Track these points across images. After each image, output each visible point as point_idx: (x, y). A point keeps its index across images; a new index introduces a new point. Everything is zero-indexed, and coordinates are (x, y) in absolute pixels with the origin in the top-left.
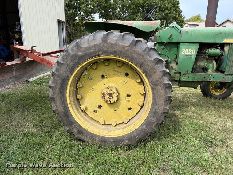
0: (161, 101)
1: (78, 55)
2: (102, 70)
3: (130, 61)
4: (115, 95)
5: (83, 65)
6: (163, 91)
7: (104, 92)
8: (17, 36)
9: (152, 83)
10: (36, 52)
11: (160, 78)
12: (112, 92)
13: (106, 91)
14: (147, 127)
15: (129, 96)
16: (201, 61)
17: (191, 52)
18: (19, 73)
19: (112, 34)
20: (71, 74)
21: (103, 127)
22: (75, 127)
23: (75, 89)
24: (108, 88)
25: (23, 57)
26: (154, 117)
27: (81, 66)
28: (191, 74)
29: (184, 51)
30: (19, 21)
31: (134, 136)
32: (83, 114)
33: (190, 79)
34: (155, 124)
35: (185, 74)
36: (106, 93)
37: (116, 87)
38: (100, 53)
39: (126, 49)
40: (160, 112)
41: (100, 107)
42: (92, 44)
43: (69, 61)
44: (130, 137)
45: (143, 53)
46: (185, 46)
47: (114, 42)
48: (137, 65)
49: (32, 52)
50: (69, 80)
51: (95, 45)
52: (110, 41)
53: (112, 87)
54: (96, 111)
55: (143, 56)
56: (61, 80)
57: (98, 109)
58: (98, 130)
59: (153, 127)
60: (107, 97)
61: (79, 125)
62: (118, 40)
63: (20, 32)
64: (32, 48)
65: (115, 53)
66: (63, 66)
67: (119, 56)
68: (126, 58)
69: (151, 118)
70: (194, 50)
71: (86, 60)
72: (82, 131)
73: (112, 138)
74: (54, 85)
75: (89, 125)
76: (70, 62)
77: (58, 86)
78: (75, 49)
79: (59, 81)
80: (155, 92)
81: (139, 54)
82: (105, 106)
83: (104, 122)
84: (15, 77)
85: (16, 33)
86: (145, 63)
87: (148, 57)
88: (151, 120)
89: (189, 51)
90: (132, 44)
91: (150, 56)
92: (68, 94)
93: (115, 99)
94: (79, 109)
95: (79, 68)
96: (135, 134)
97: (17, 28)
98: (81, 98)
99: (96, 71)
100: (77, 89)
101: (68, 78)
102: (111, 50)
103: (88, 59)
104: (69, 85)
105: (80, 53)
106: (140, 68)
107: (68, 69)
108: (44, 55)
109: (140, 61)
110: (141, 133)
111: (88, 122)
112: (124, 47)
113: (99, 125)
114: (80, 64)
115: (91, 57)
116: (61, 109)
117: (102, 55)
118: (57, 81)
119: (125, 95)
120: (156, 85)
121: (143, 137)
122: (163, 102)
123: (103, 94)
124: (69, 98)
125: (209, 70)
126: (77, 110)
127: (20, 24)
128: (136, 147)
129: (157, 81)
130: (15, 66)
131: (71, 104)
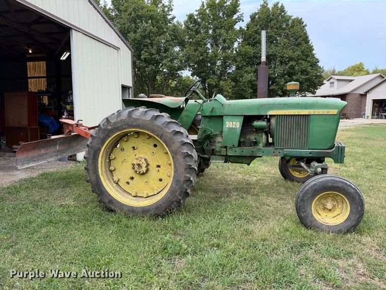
0: (182, 169)
1: (108, 129)
2: (133, 142)
3: (152, 132)
4: (144, 165)
5: (112, 137)
6: (182, 160)
7: (133, 162)
8: (68, 107)
9: (172, 152)
10: (83, 126)
11: (178, 148)
12: (141, 163)
13: (135, 162)
14: (171, 195)
15: (159, 166)
16: (250, 134)
17: (235, 125)
18: (62, 148)
19: (137, 110)
20: (102, 146)
21: (134, 198)
22: (106, 196)
23: (108, 161)
24: (137, 159)
25: (68, 131)
26: (177, 185)
27: (110, 139)
28: (238, 148)
29: (228, 124)
30: (72, 90)
31: (160, 205)
32: (115, 185)
33: (238, 154)
34: (179, 192)
35: (231, 148)
36: (135, 163)
37: (146, 158)
38: (126, 126)
39: (148, 122)
40: (182, 180)
41: (132, 178)
42: (119, 119)
43: (101, 134)
44: (157, 206)
45: (162, 126)
46: (229, 119)
47: (137, 117)
48: (158, 136)
49: (77, 126)
50: (100, 151)
51: (122, 120)
52: (134, 116)
53: (141, 158)
54: (128, 183)
55: (162, 129)
56: (94, 152)
57: (130, 181)
58: (128, 200)
59: (177, 195)
60: (136, 167)
61: (109, 195)
62: (141, 115)
63: (72, 103)
64: (78, 121)
65: (138, 126)
66: (95, 139)
67: (142, 128)
68: (148, 130)
69: (174, 186)
70: (239, 123)
71: (115, 133)
72: (112, 201)
73: (140, 207)
74: (88, 156)
75: (119, 195)
76: (101, 136)
77: (91, 157)
78: (106, 124)
79: (92, 152)
80: (175, 161)
81: (158, 126)
82: (136, 177)
83: (136, 194)
84: (59, 151)
85: (68, 104)
86: (164, 134)
87: (167, 130)
88: (175, 188)
89: (233, 124)
90: (152, 118)
91: (169, 129)
92: (99, 165)
93: (144, 169)
94: (111, 180)
95: (109, 140)
96: (161, 203)
97: (70, 98)
98: (113, 169)
99: (128, 143)
100: (110, 160)
101: (100, 149)
102: (135, 123)
103: (117, 132)
104: (100, 156)
105: (109, 127)
106: (161, 138)
107: (100, 141)
108: (90, 129)
109: (160, 133)
110: (166, 201)
111: (119, 193)
112: (145, 121)
113: (131, 197)
114: (109, 137)
115: (119, 131)
116: (93, 179)
117: (128, 128)
118: (90, 152)
119: (155, 166)
120: (176, 154)
121: (169, 206)
122: (184, 170)
123: (132, 164)
124: (101, 168)
125: (260, 144)
126: (109, 180)
127: (72, 94)
128: (163, 217)
129: (177, 150)
130: (59, 140)
131: (102, 174)
